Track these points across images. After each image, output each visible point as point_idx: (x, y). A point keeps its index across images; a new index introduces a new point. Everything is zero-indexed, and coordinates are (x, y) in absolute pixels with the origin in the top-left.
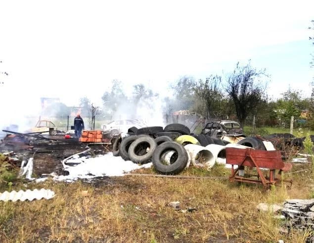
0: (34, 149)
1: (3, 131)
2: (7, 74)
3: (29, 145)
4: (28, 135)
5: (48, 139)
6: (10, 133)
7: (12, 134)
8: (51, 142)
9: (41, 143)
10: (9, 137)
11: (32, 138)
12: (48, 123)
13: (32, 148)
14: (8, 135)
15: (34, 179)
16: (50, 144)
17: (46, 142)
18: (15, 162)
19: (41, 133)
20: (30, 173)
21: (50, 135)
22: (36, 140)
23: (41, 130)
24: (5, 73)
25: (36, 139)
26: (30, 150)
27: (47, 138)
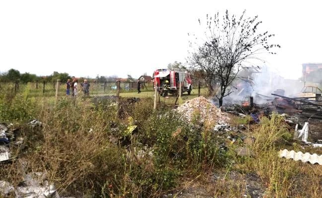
0: (303, 113)
1: (272, 94)
2: (280, 47)
3: (297, 109)
4: (295, 99)
5: (316, 105)
6: (278, 97)
7: (280, 98)
8: (319, 108)
9: (308, 108)
10: (278, 100)
11: (299, 103)
12: (314, 89)
13: (301, 112)
14: (276, 98)
15: (310, 143)
16: (319, 110)
17: (314, 107)
18: (290, 124)
19: (307, 98)
20: (306, 136)
21: (317, 101)
22: (303, 105)
23: (307, 95)
24: (278, 45)
25: (303, 103)
26: (300, 114)
27: (315, 103)
